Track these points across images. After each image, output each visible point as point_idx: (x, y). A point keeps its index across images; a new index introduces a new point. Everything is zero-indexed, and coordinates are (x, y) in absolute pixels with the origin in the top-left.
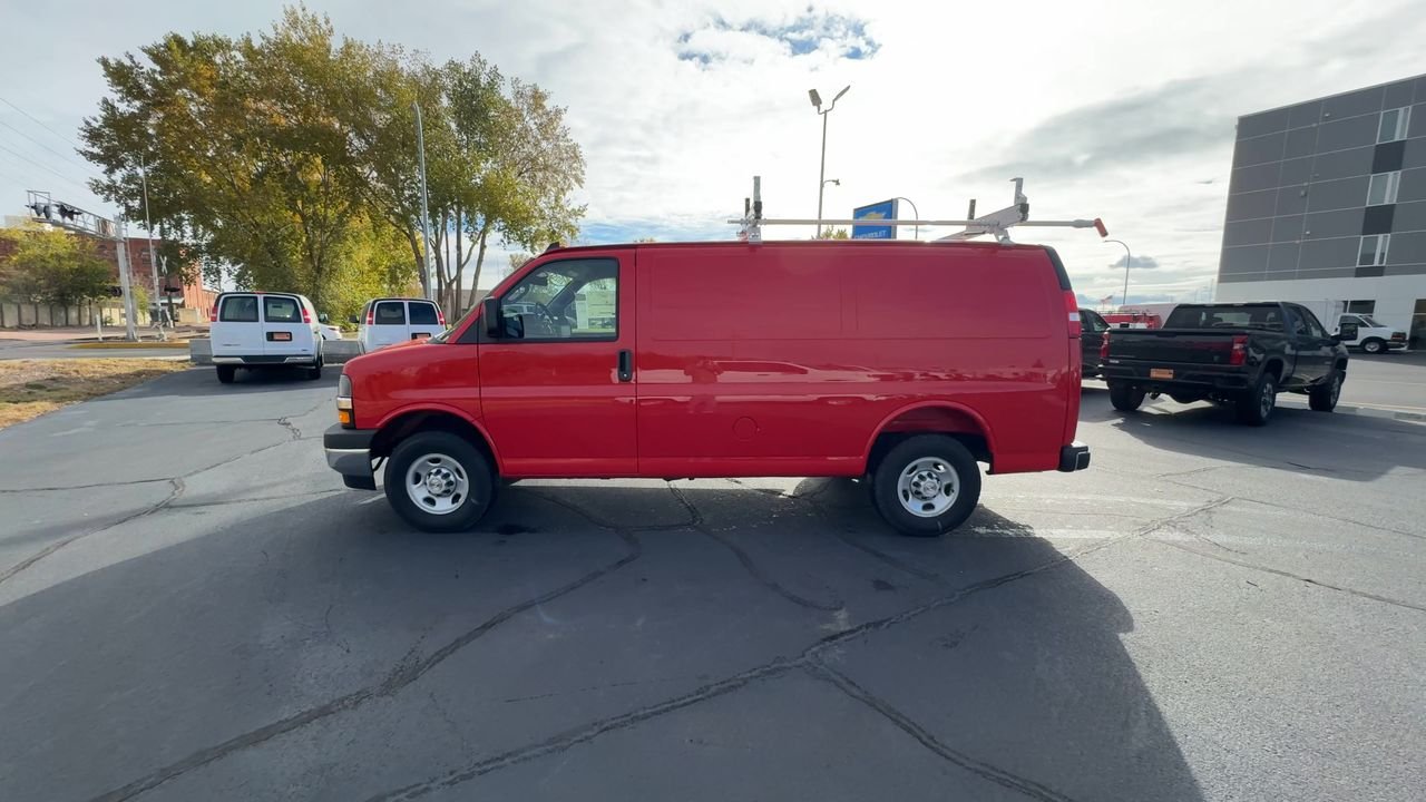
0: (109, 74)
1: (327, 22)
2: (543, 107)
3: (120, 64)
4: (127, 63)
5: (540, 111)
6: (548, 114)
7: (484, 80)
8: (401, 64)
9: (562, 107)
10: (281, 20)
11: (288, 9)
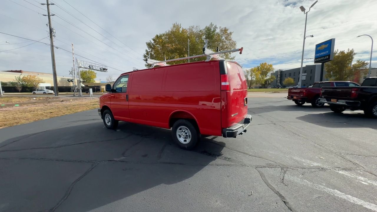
0: (147, 45)
1: (180, 25)
2: (227, 33)
3: (149, 43)
4: (150, 42)
5: (226, 34)
6: (228, 34)
7: (212, 30)
8: (194, 30)
9: (232, 32)
10: (172, 26)
11: (174, 24)
